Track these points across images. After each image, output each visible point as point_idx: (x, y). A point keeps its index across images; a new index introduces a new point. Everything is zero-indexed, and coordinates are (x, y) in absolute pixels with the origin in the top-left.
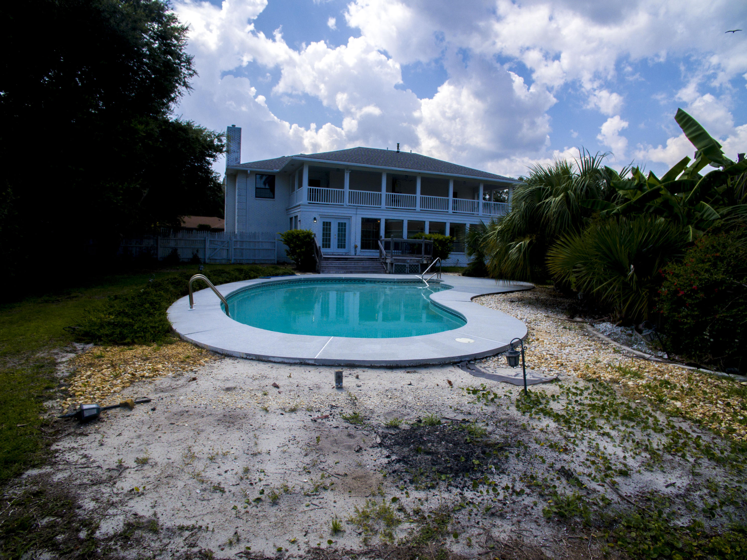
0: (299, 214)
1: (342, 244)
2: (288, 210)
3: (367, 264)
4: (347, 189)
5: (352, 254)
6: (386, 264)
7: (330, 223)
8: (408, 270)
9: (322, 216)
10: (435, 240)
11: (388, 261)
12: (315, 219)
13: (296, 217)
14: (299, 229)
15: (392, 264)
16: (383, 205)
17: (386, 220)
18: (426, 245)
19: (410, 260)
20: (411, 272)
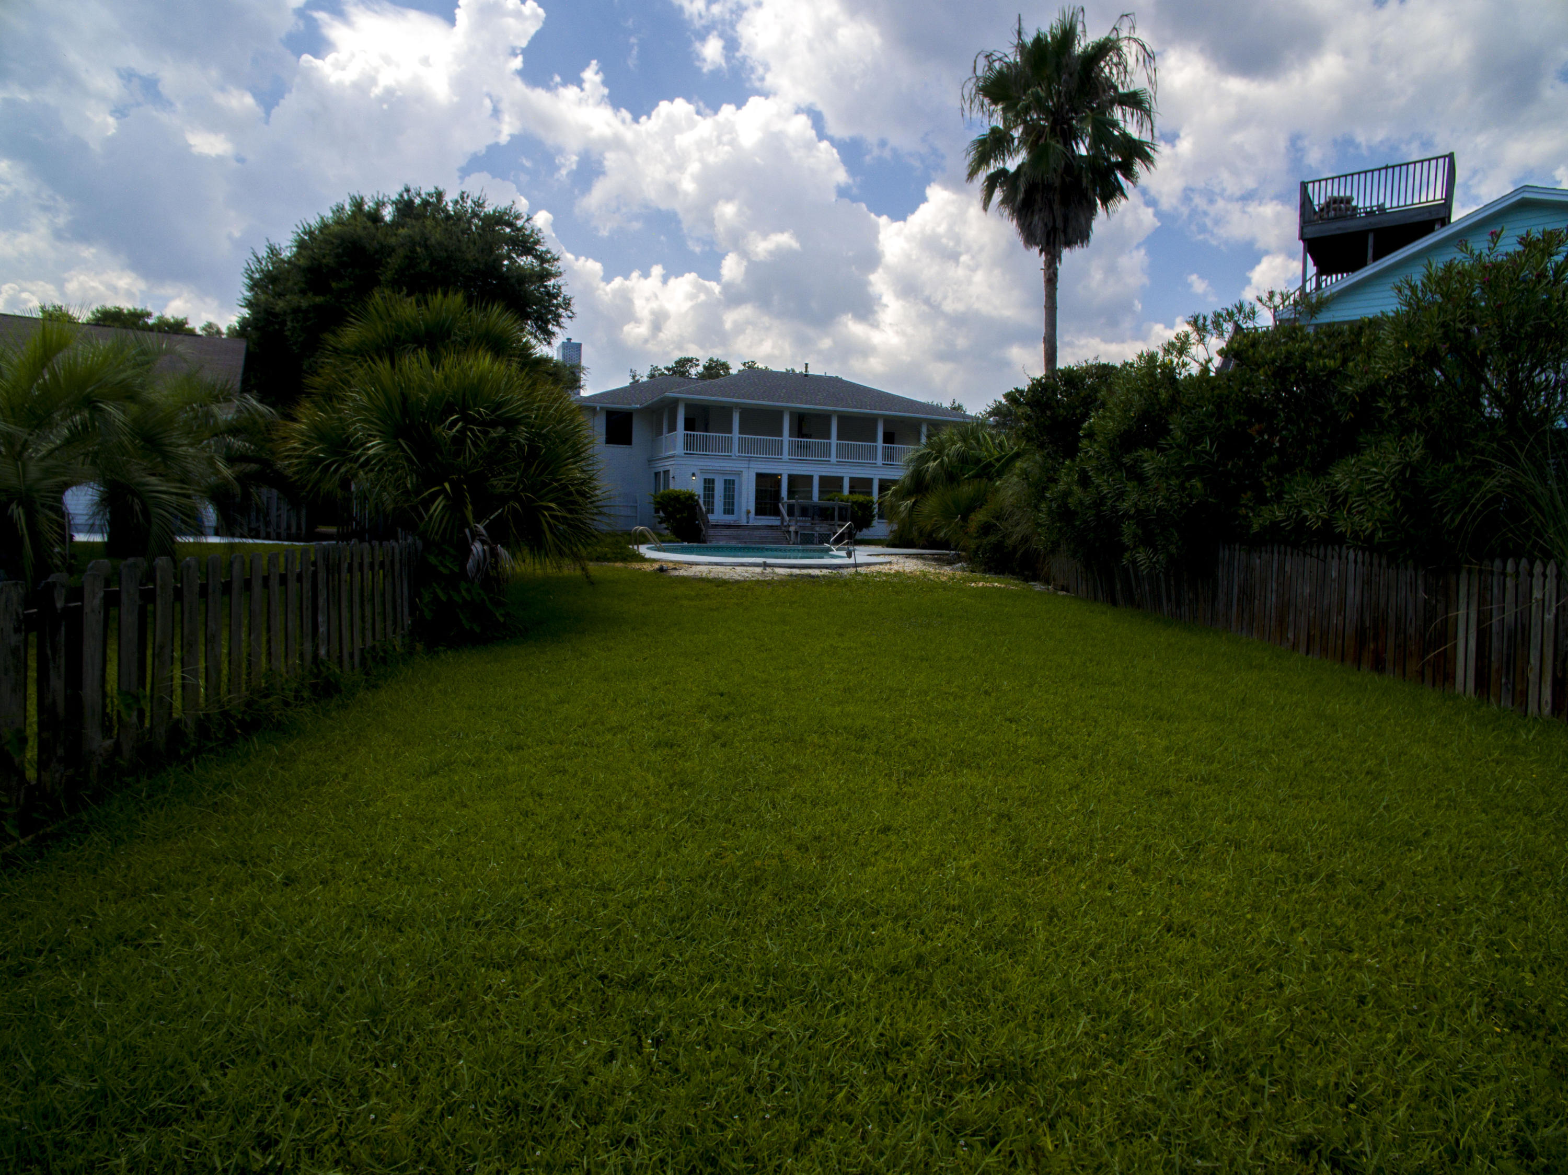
0: (671, 468)
1: (729, 510)
2: (651, 461)
3: (764, 533)
4: (736, 434)
5: (743, 522)
6: (789, 532)
7: (713, 480)
8: (816, 540)
9: (703, 471)
10: (854, 503)
11: (792, 529)
12: (694, 475)
13: (666, 472)
14: (671, 487)
15: (796, 533)
16: (786, 456)
17: (790, 476)
18: (841, 509)
19: (821, 528)
20: (821, 543)
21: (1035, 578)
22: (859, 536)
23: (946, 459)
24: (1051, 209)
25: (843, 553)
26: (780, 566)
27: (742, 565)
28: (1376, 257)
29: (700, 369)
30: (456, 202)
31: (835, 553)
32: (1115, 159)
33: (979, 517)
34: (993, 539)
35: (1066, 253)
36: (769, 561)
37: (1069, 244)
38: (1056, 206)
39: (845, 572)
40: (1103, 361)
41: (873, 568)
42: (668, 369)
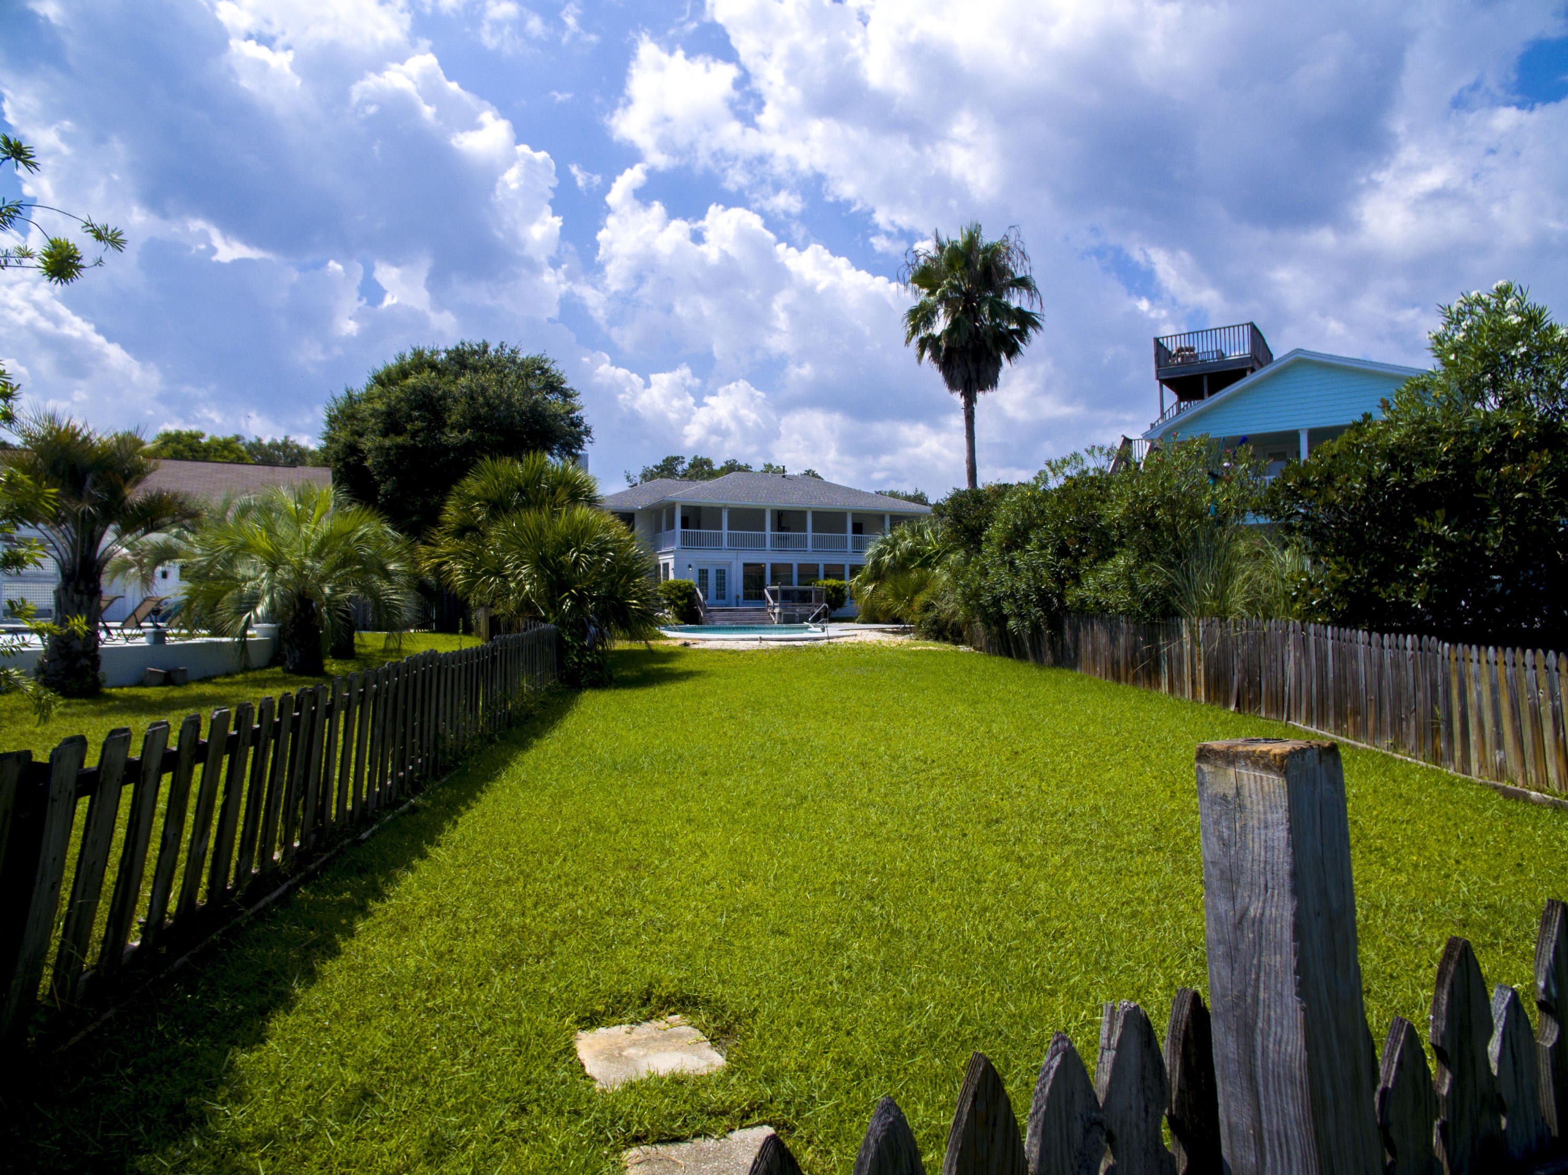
0: (671, 561)
1: (721, 595)
3: (753, 615)
4: (725, 530)
5: (734, 606)
6: (774, 614)
7: (707, 571)
8: (797, 619)
9: (697, 563)
11: (776, 611)
12: (691, 567)
14: (672, 578)
15: (779, 614)
16: (768, 547)
17: (772, 565)
18: (817, 592)
19: (800, 610)
20: (801, 622)
21: (963, 642)
22: (834, 614)
23: (898, 553)
24: (967, 365)
25: (819, 629)
26: (772, 640)
27: (743, 640)
28: (1211, 393)
29: (686, 466)
30: (497, 351)
31: (813, 629)
32: (1014, 326)
33: (921, 598)
34: (931, 615)
35: (980, 396)
36: (763, 636)
37: (983, 389)
38: (970, 364)
39: (821, 643)
40: (1002, 482)
41: (842, 640)
42: (656, 467)
